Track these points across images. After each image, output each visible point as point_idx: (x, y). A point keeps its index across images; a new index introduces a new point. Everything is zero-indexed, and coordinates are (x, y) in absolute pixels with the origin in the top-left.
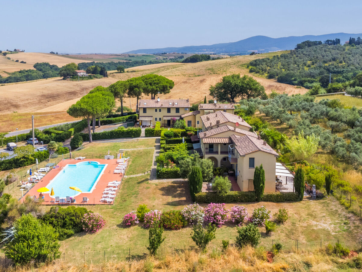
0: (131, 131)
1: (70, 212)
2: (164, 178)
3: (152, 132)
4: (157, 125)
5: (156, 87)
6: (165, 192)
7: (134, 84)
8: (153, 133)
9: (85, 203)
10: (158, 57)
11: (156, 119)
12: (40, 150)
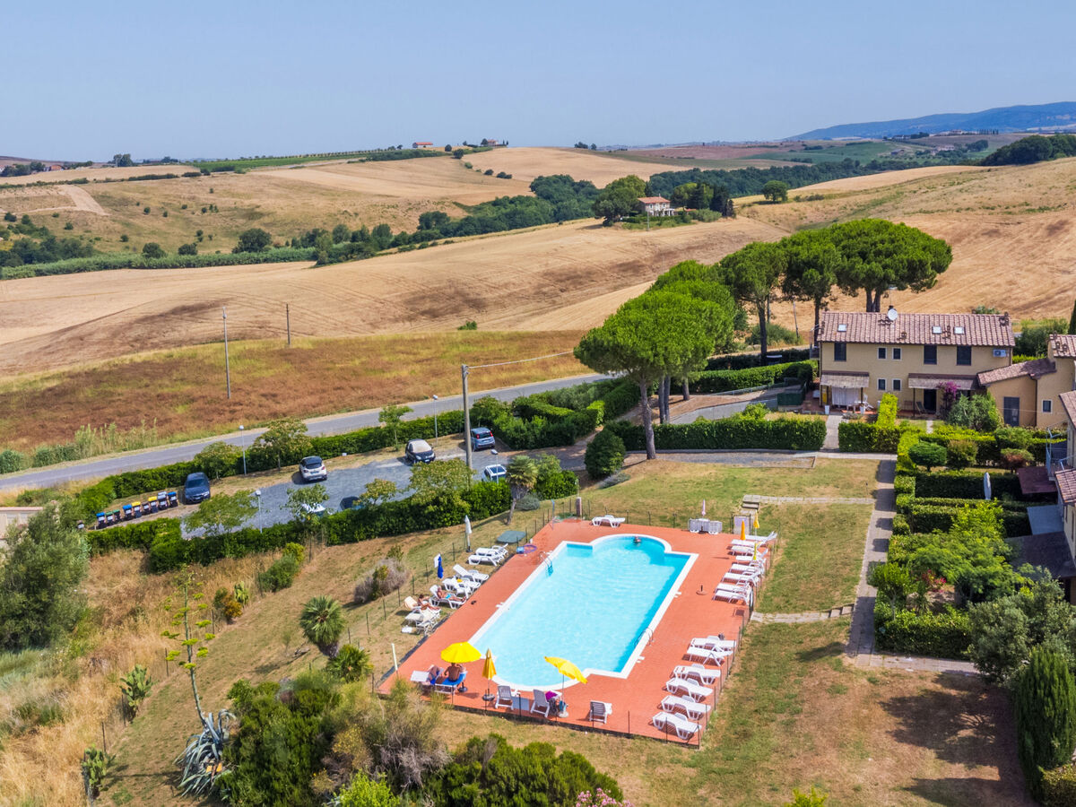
0: (791, 427)
1: (531, 771)
2: (903, 652)
3: (867, 433)
4: (884, 408)
5: (885, 267)
6: (906, 724)
7: (804, 255)
8: (870, 439)
9: (598, 725)
10: (899, 147)
11: (882, 384)
12: (492, 474)
